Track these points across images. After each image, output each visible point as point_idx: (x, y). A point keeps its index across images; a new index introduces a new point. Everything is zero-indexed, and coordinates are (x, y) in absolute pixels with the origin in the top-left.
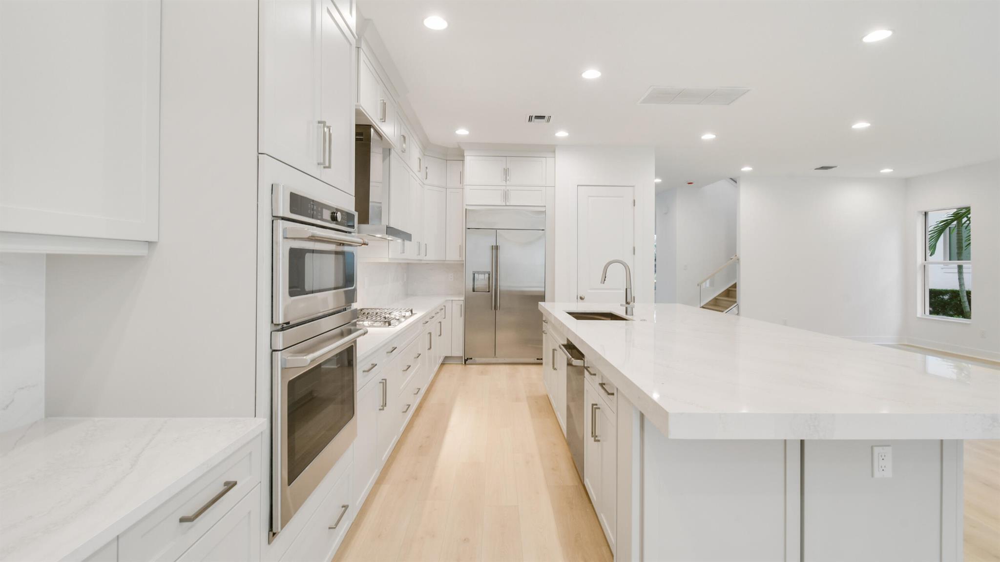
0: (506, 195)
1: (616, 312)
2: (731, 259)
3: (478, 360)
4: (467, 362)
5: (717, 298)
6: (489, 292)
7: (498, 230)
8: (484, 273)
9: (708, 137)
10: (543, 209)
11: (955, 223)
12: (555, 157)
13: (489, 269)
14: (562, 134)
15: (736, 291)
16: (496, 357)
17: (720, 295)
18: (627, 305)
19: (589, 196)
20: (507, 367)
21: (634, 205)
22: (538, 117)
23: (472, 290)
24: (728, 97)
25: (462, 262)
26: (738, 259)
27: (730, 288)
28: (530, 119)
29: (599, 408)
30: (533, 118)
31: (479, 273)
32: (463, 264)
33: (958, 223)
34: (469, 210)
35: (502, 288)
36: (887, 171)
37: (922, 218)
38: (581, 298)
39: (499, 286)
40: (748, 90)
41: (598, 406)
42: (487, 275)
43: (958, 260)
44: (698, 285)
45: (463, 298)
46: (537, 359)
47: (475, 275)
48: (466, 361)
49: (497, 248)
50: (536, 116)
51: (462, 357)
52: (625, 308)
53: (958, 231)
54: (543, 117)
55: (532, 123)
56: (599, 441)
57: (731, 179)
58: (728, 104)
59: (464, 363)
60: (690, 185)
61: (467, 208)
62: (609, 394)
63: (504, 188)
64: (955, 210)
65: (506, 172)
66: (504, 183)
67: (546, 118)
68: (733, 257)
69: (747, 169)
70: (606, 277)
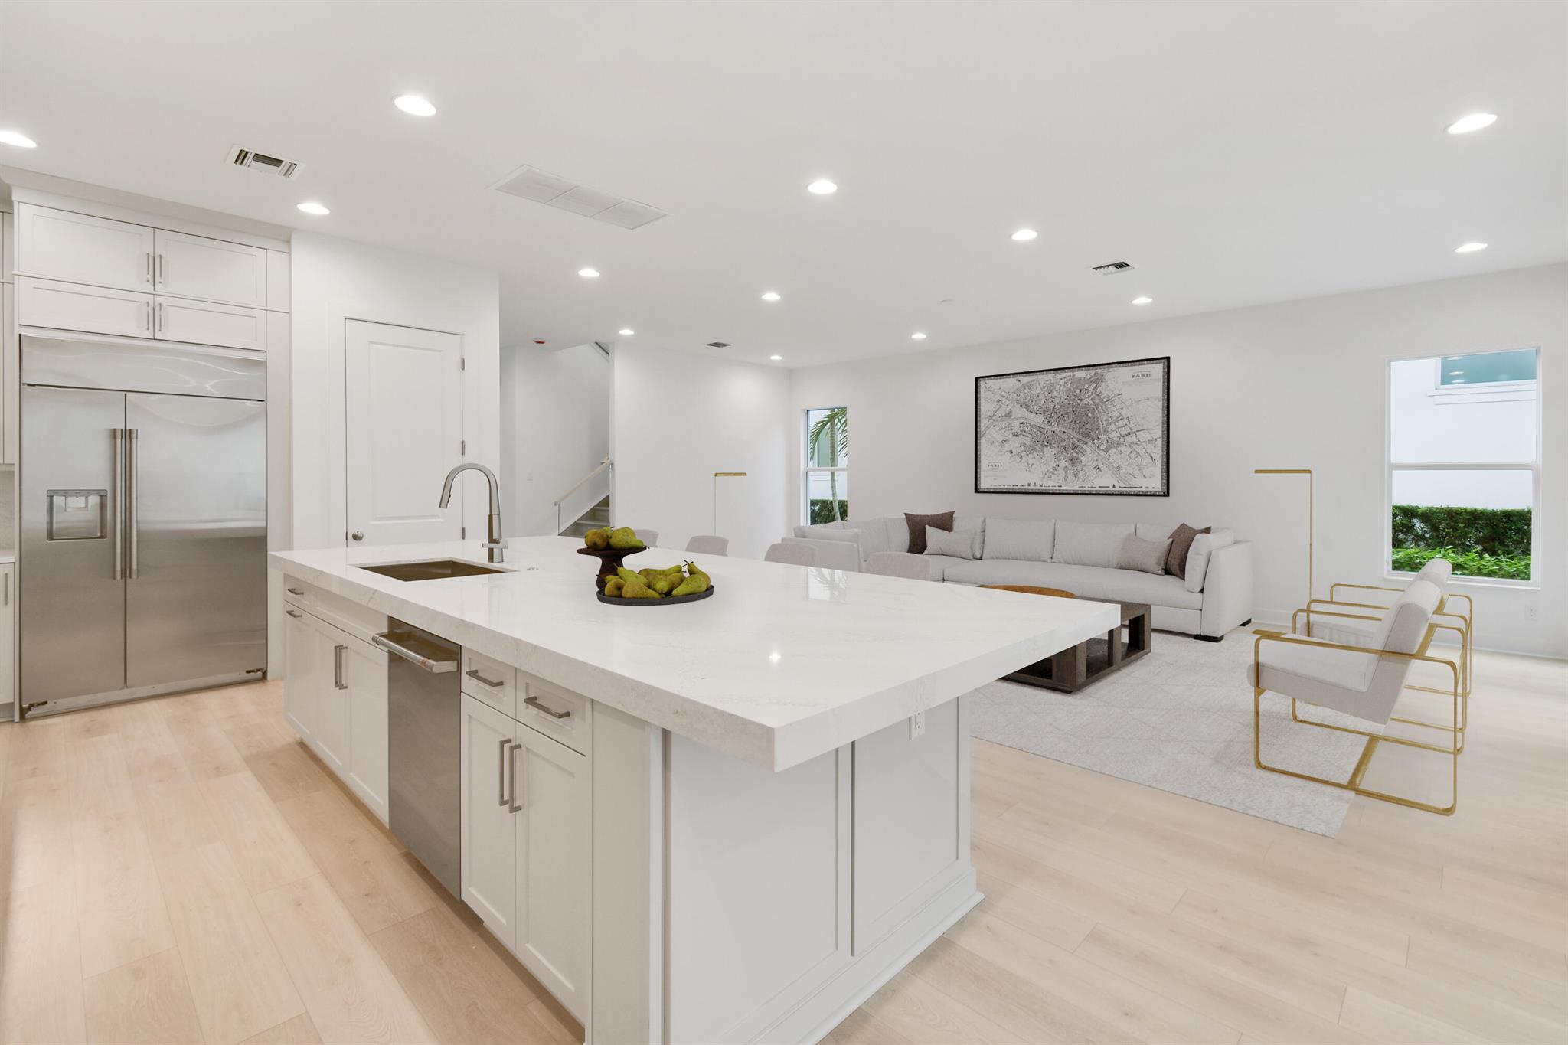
0: (154, 317)
1: (466, 559)
2: (602, 463)
3: (64, 703)
4: (29, 714)
5: (579, 522)
6: (101, 537)
7: (128, 394)
8: (86, 493)
9: (589, 273)
10: (260, 357)
11: (829, 424)
12: (289, 253)
13: (104, 484)
14: (313, 208)
15: (609, 511)
16: (127, 687)
17: (582, 518)
18: (492, 545)
19: (371, 342)
20: (164, 702)
21: (463, 369)
22: (260, 158)
23: (45, 534)
24: (633, 217)
25: (8, 469)
26: (612, 464)
27: (596, 506)
28: (242, 157)
29: (519, 746)
30: (250, 158)
31: (66, 493)
32: (12, 473)
33: (831, 424)
34: (32, 339)
35: (143, 527)
36: (776, 358)
37: (805, 415)
38: (356, 538)
39: (137, 522)
40: (666, 215)
41: (513, 744)
42: (94, 500)
43: (832, 466)
44: (555, 504)
45: (12, 558)
46: (248, 672)
47: (55, 498)
48: (23, 713)
49: (128, 435)
50: (257, 155)
51: (12, 704)
52: (487, 550)
53: (832, 434)
54: (277, 162)
55: (243, 167)
56: (519, 808)
57: (597, 343)
58: (632, 229)
59: (17, 718)
60: (538, 344)
61: (22, 333)
62: (561, 716)
63: (150, 298)
64: (828, 412)
65: (154, 265)
66: (149, 288)
67: (284, 167)
68: (607, 462)
69: (626, 332)
70: (450, 496)
